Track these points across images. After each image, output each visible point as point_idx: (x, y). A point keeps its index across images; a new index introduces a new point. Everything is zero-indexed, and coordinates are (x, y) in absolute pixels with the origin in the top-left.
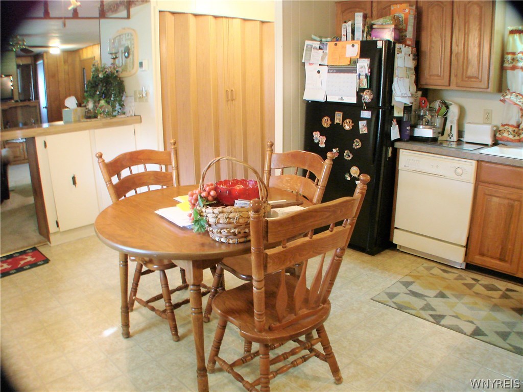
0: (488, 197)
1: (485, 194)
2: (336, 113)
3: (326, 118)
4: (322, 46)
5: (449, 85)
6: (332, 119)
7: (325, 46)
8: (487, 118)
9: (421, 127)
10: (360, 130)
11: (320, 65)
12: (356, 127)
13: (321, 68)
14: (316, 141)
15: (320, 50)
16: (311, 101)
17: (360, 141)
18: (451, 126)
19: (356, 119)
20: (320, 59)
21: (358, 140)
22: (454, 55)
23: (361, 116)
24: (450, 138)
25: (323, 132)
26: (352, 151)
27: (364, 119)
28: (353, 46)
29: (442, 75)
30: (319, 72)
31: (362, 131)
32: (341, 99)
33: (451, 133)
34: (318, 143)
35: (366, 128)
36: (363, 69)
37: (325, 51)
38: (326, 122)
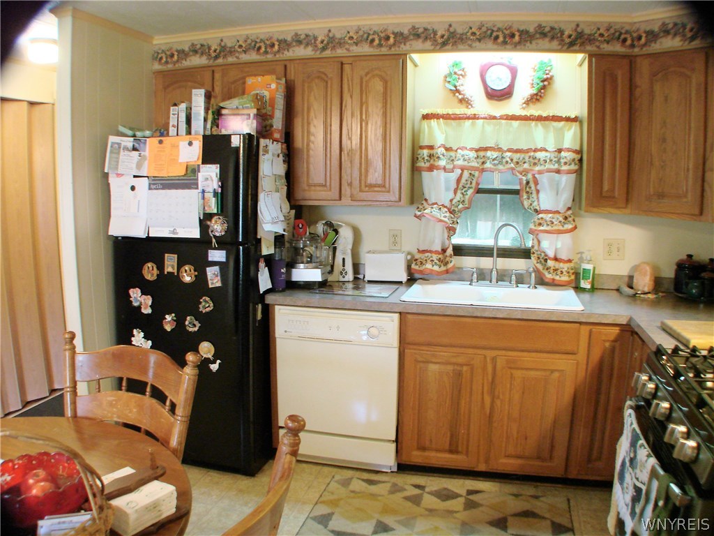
0: (422, 365)
1: (417, 361)
2: (166, 255)
3: (150, 265)
4: (137, 145)
5: (340, 199)
6: (161, 266)
7: (142, 145)
8: (395, 243)
9: (302, 266)
10: (210, 282)
11: (135, 176)
12: (201, 278)
13: (136, 182)
14: (136, 304)
15: (134, 152)
16: (123, 238)
17: (211, 299)
18: (344, 259)
19: (201, 264)
20: (134, 166)
21: (207, 299)
22: (346, 152)
23: (210, 259)
24: (344, 277)
25: (146, 288)
26: (199, 316)
27: (214, 264)
28: (190, 144)
29: (328, 184)
30: (133, 188)
31: (212, 283)
32: (174, 232)
33: (344, 270)
34: (139, 308)
35: (219, 278)
36: (209, 182)
37: (143, 153)
38: (150, 272)
